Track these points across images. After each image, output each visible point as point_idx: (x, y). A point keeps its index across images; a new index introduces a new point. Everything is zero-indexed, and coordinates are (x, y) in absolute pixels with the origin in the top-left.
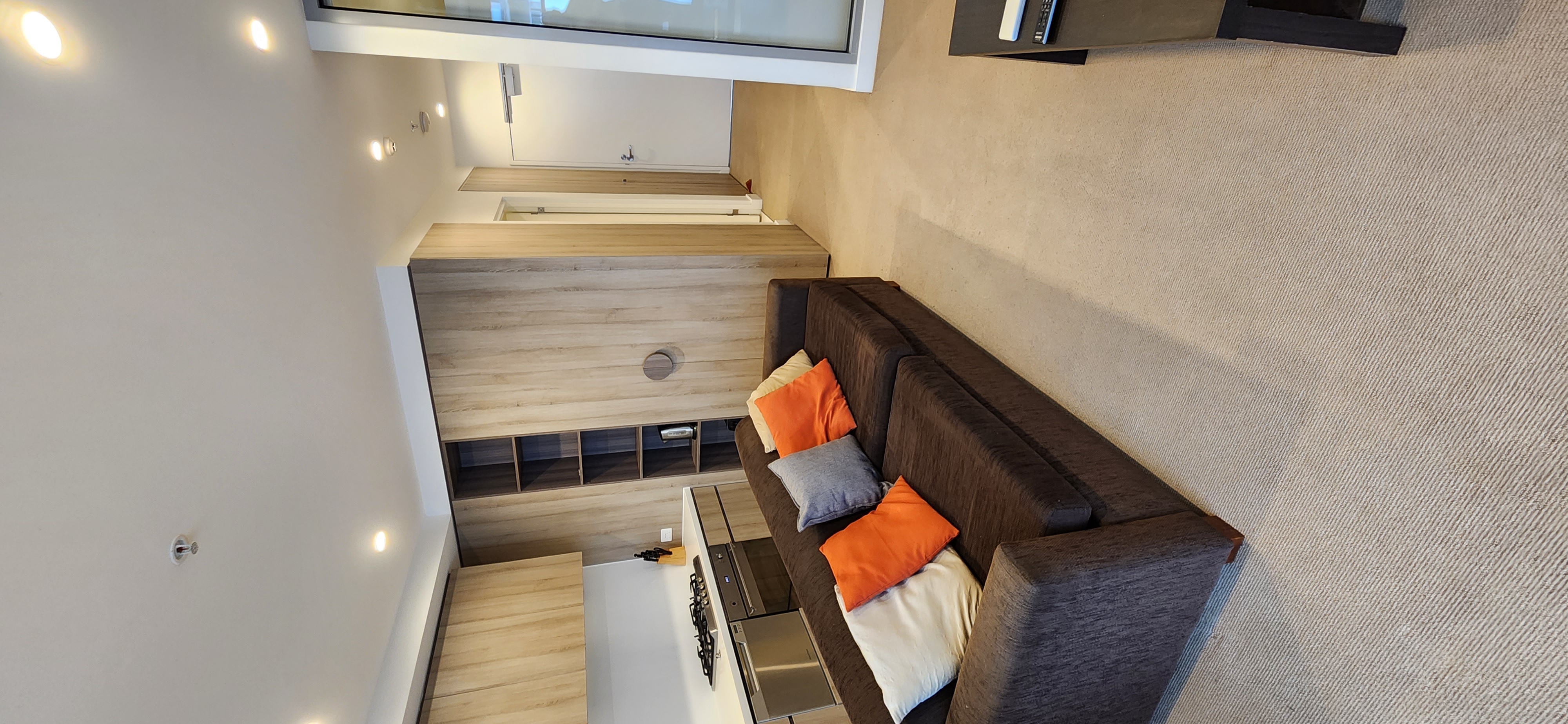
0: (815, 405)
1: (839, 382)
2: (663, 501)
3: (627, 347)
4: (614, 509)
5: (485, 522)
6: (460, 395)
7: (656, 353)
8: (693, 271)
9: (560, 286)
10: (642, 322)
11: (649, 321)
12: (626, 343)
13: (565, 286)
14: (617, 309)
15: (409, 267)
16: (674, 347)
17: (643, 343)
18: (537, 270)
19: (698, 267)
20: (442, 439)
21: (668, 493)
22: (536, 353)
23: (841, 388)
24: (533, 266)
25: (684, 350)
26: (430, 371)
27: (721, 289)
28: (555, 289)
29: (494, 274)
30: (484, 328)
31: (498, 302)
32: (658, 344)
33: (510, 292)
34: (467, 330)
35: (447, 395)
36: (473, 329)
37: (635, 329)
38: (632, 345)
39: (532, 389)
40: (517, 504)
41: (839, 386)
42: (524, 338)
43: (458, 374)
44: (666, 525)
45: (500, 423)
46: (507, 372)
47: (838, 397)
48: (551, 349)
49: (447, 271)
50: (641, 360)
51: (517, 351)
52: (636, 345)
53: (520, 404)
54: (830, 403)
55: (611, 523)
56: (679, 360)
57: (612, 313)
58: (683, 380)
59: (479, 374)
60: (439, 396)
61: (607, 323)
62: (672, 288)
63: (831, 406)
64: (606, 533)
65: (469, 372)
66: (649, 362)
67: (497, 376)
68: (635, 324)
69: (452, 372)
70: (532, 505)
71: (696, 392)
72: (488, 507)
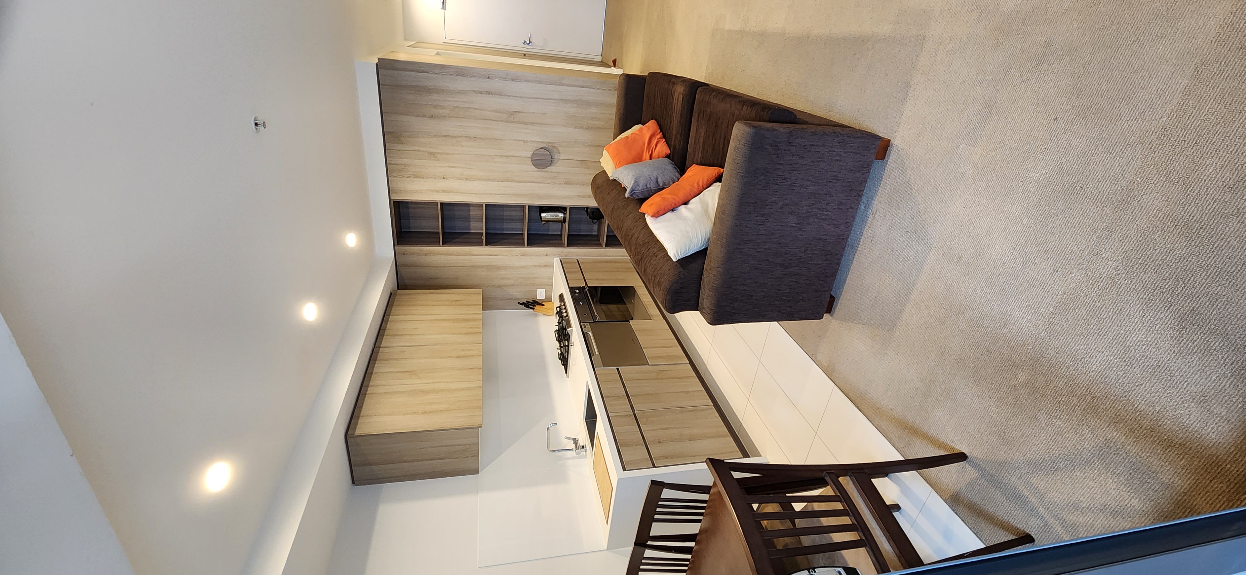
0: (644, 144)
1: (661, 131)
2: (540, 266)
3: (521, 142)
4: (506, 268)
5: (417, 266)
6: (405, 165)
7: (541, 149)
8: (569, 88)
9: (477, 89)
10: (532, 124)
11: (536, 123)
12: (520, 139)
13: (480, 90)
14: (516, 112)
15: (377, 64)
16: (553, 146)
17: (532, 140)
18: (462, 76)
19: (573, 86)
20: (392, 198)
21: (544, 260)
22: (459, 139)
23: (663, 134)
24: (460, 72)
25: (560, 149)
26: (386, 144)
27: (588, 104)
28: (474, 91)
29: (434, 75)
30: (424, 116)
31: (435, 97)
32: (542, 142)
33: (443, 90)
34: (413, 116)
35: (397, 165)
36: (417, 116)
37: (526, 129)
38: (524, 141)
39: (454, 167)
40: (438, 255)
41: (661, 133)
42: (450, 127)
43: (407, 149)
44: (541, 286)
45: (431, 190)
46: (437, 151)
47: (660, 138)
48: (468, 138)
49: (401, 70)
50: (530, 154)
51: (445, 136)
52: (527, 142)
53: (445, 177)
54: (654, 142)
55: (502, 279)
56: (556, 156)
57: (511, 115)
58: (559, 173)
59: (419, 151)
60: (391, 164)
61: (507, 121)
62: (555, 99)
63: (655, 143)
64: (499, 286)
65: (412, 148)
66: (536, 154)
67: (431, 154)
68: (526, 124)
69: (401, 147)
70: (449, 257)
71: (568, 183)
72: (418, 254)
